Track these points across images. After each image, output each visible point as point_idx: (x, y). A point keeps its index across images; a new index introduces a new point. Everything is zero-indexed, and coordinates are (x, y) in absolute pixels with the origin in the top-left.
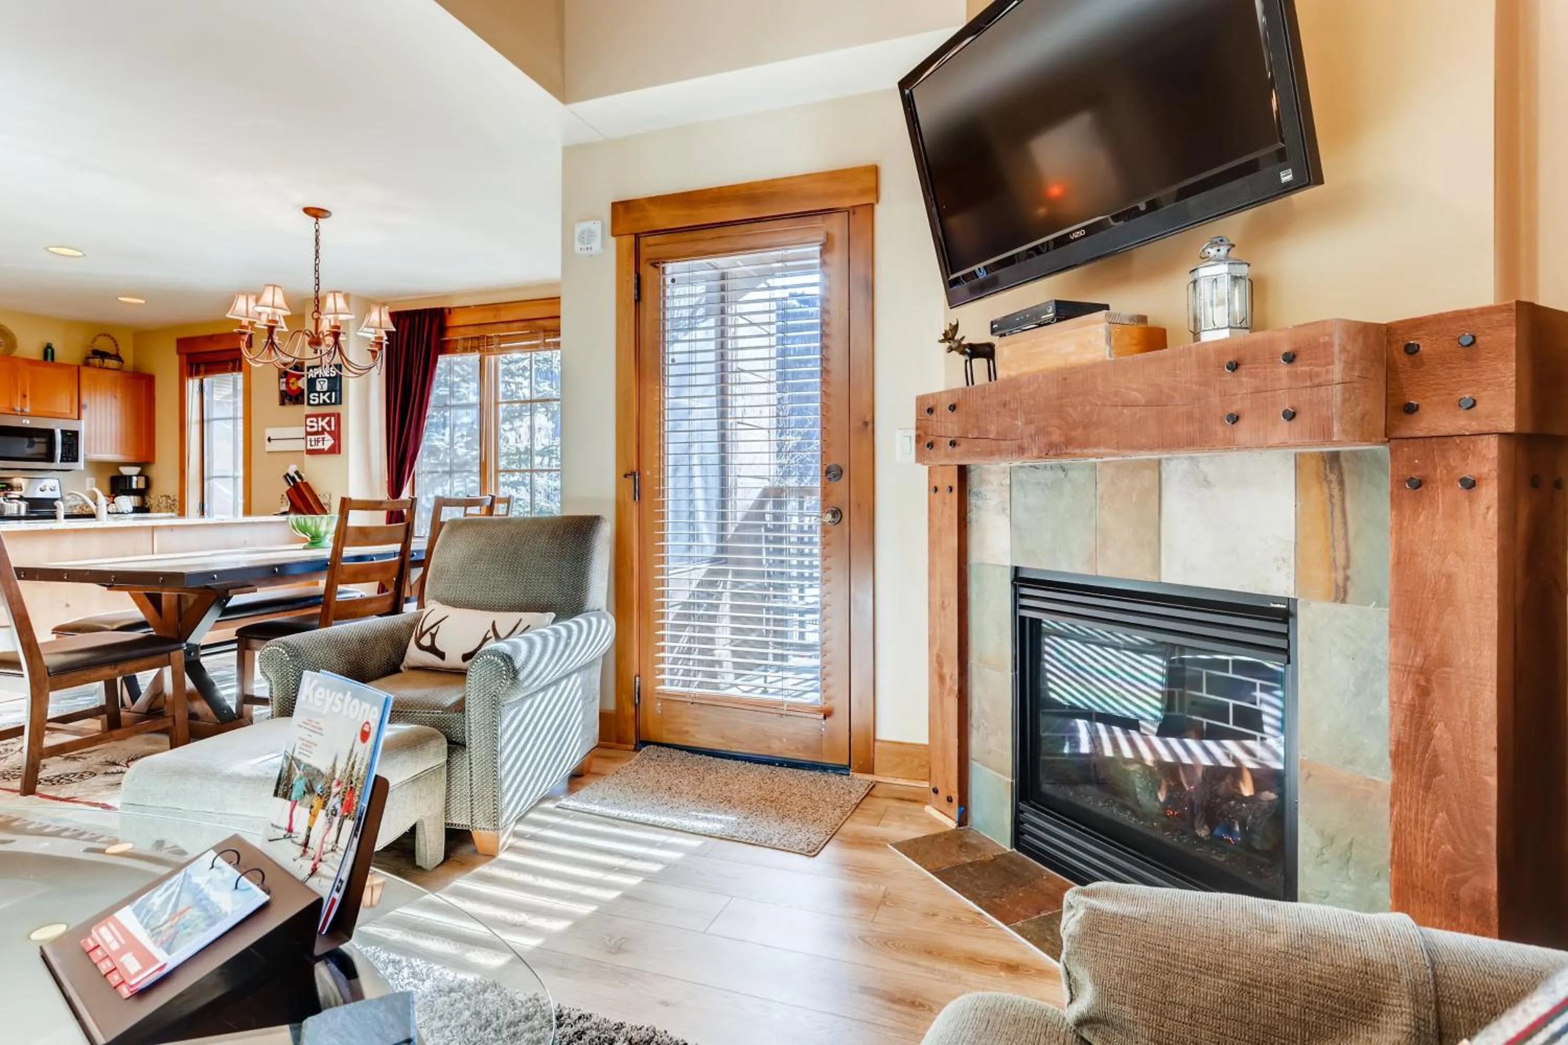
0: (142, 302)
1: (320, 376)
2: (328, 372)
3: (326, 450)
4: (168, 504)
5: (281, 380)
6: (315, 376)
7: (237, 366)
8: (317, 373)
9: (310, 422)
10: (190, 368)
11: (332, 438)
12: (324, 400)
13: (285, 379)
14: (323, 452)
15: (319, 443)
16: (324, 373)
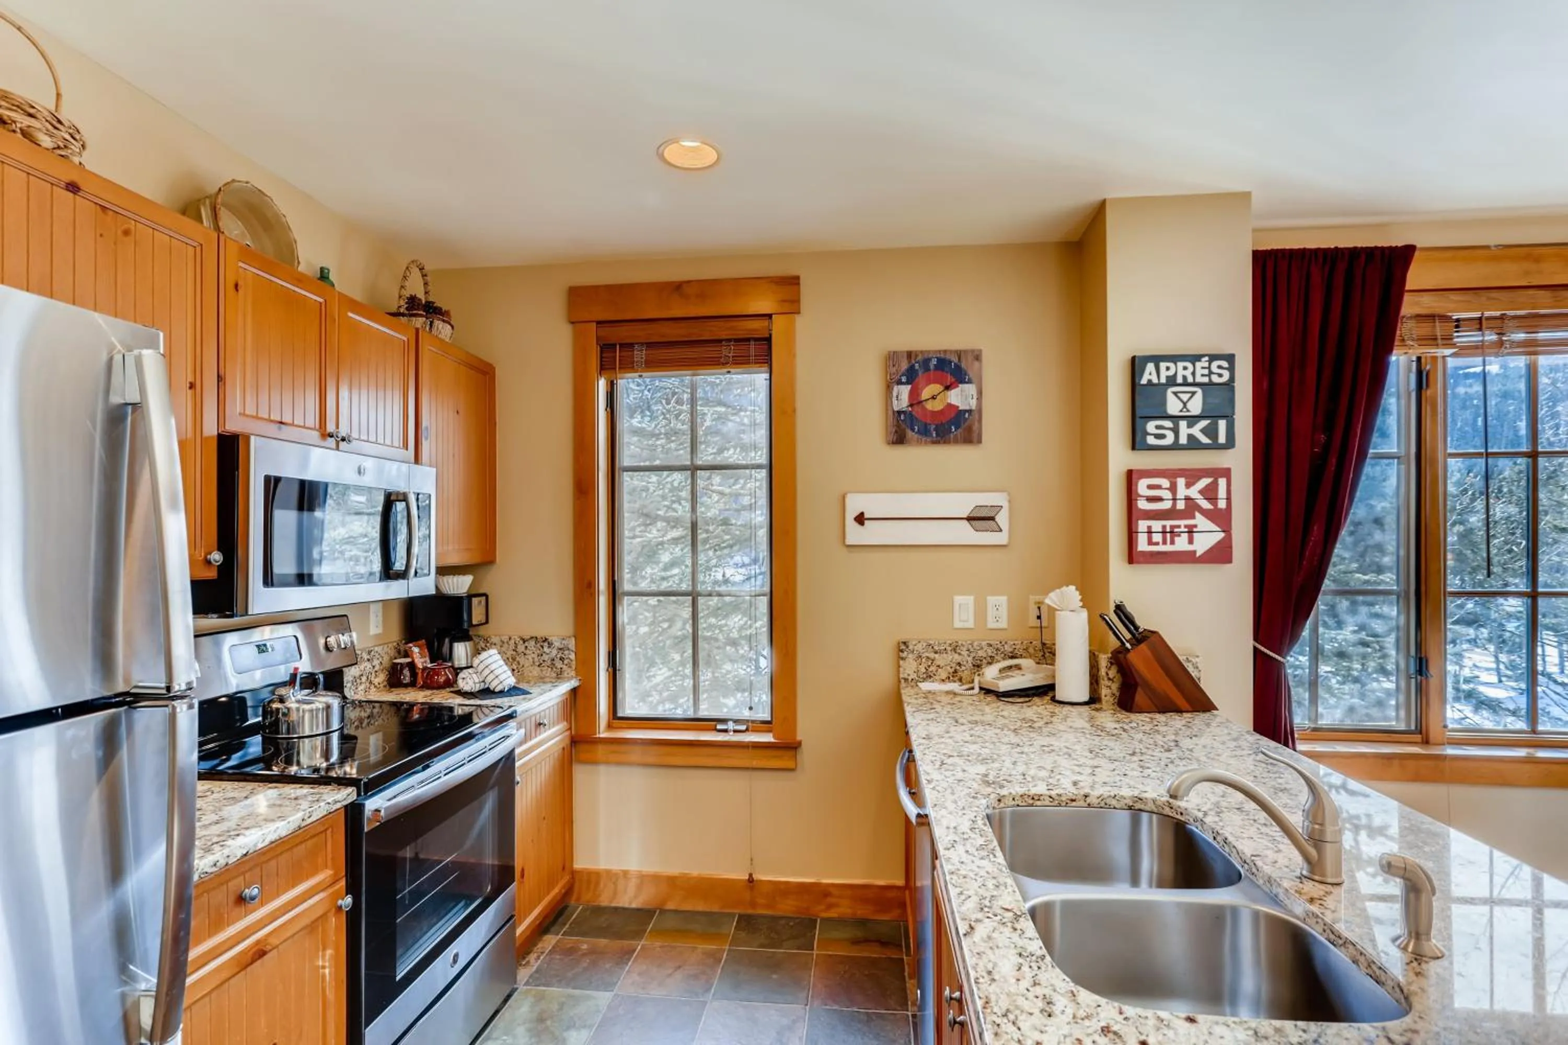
1: (1180, 380)
2: (1206, 372)
3: (1198, 554)
4: (545, 657)
5: (896, 388)
6: (1163, 380)
7: (752, 352)
8: (1171, 373)
9: (1150, 487)
10: (602, 352)
11: (1219, 526)
12: (1191, 437)
13: (909, 387)
14: (1187, 558)
15: (1176, 539)
16: (1193, 374)
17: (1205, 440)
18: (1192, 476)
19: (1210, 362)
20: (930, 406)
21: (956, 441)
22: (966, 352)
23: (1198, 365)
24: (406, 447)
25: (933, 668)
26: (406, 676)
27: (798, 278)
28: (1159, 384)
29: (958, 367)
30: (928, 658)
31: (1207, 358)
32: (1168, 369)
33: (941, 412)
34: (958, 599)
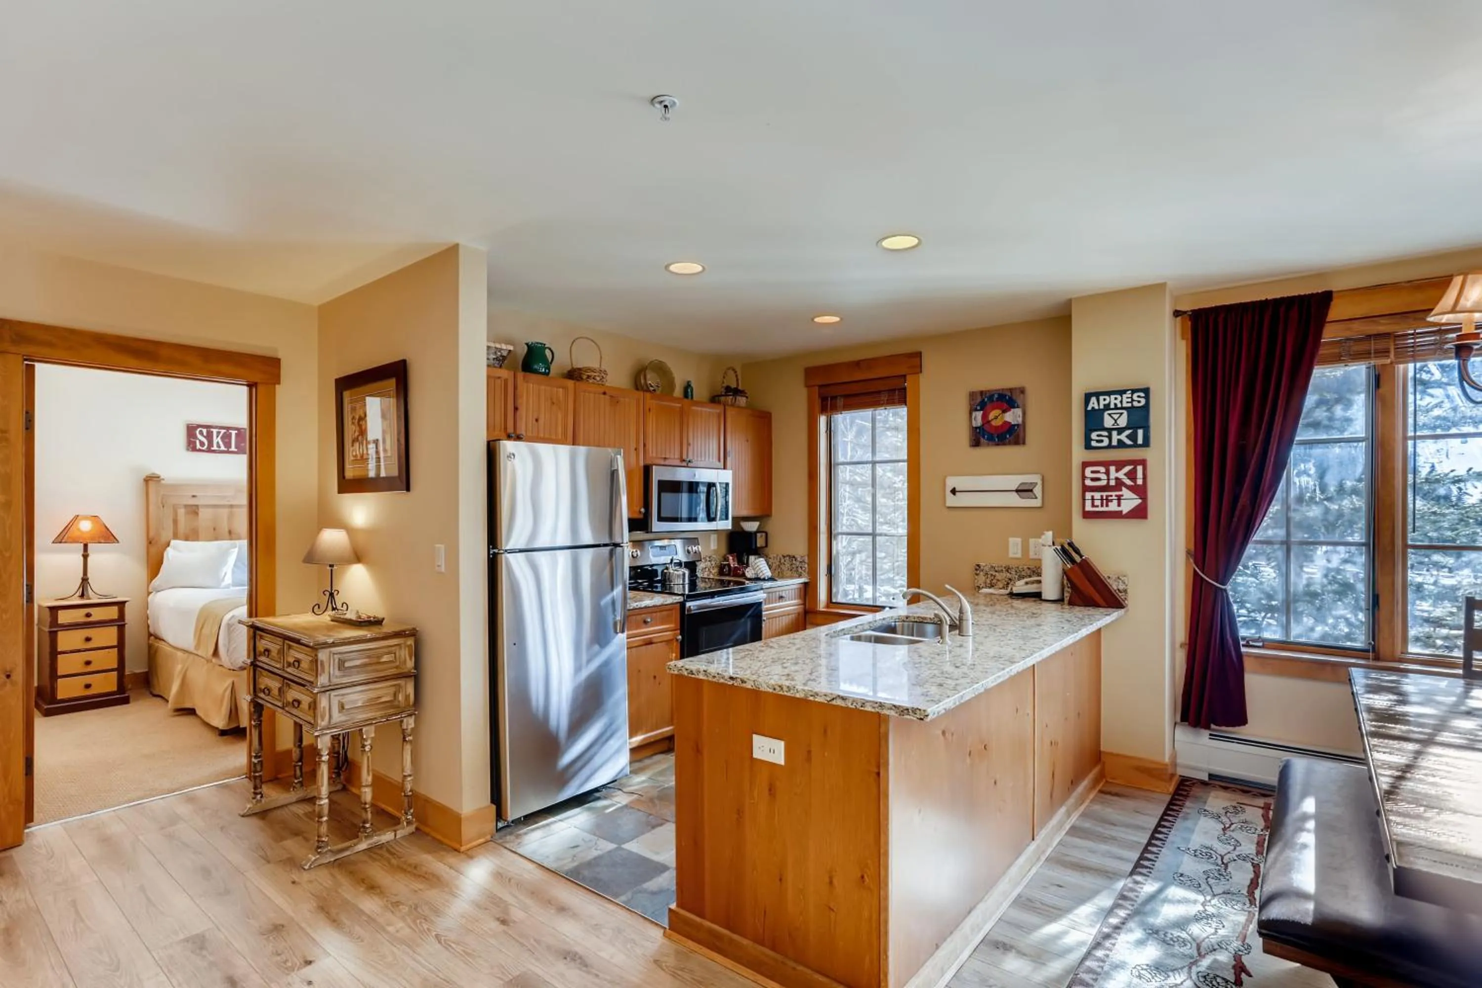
0: (836, 319)
1: (1112, 406)
2: (1130, 400)
3: (1124, 513)
4: (794, 566)
5: (974, 414)
6: (1102, 407)
7: (897, 397)
8: (1107, 402)
9: (1093, 472)
10: (822, 402)
11: (1138, 495)
12: (1119, 441)
13: (982, 412)
14: (1117, 515)
15: (1110, 503)
16: (1121, 402)
17: (1129, 442)
18: (1119, 465)
19: (1132, 394)
20: (994, 423)
21: (1010, 444)
22: (1016, 389)
23: (1125, 396)
24: (719, 460)
25: (994, 581)
26: (726, 570)
27: (921, 353)
28: (1099, 410)
29: (1011, 398)
30: (992, 575)
31: (1130, 392)
32: (1105, 400)
33: (1002, 426)
34: (1011, 540)
